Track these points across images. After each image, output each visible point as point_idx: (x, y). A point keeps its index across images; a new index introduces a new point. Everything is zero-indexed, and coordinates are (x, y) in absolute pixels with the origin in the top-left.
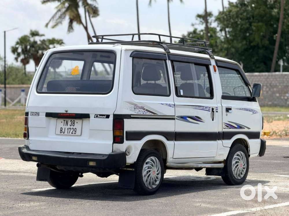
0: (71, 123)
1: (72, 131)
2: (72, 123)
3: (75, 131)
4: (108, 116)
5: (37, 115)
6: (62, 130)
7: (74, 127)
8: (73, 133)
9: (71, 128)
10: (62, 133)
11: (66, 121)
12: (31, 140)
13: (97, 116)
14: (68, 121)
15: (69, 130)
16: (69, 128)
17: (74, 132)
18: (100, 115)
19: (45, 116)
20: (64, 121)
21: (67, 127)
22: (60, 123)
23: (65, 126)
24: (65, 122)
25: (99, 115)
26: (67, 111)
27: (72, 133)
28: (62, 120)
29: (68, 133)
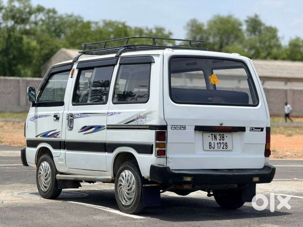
0: (220, 137)
1: (222, 145)
2: (221, 137)
3: (226, 145)
4: (262, 129)
5: (183, 129)
6: (211, 146)
7: (224, 142)
8: (224, 148)
9: (221, 143)
10: (212, 149)
11: (214, 135)
13: (252, 129)
14: (216, 135)
15: (219, 145)
16: (219, 143)
17: (225, 147)
18: (256, 128)
19: (194, 130)
20: (212, 135)
21: (216, 142)
22: (208, 137)
23: (214, 141)
24: (213, 136)
25: (254, 129)
27: (223, 148)
28: (210, 134)
29: (218, 148)
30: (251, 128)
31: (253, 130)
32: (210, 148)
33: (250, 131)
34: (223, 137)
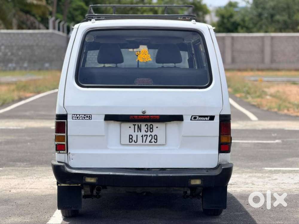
0: (147, 128)
1: (149, 139)
2: (149, 128)
3: (156, 138)
4: (212, 118)
5: (87, 118)
6: (132, 139)
7: (153, 134)
8: (152, 142)
9: (147, 135)
10: (133, 143)
11: (138, 125)
12: (73, 155)
13: (194, 118)
14: (141, 125)
15: (145, 138)
16: (145, 135)
17: (153, 140)
18: (200, 116)
19: (103, 120)
20: (135, 125)
21: (140, 134)
22: (128, 129)
23: (136, 133)
24: (136, 127)
25: (198, 117)
26: (144, 112)
27: (150, 142)
28: (131, 125)
29: (143, 142)
30: (192, 116)
31: (197, 119)
32: (130, 142)
33: (191, 120)
34: (150, 128)
